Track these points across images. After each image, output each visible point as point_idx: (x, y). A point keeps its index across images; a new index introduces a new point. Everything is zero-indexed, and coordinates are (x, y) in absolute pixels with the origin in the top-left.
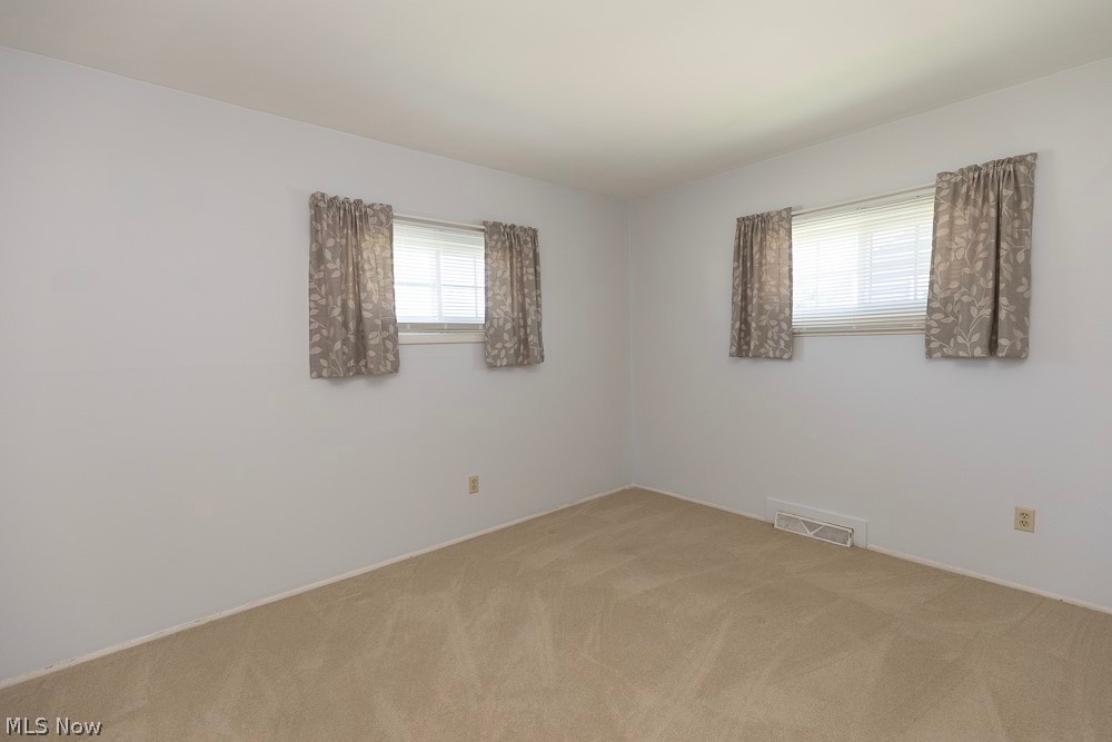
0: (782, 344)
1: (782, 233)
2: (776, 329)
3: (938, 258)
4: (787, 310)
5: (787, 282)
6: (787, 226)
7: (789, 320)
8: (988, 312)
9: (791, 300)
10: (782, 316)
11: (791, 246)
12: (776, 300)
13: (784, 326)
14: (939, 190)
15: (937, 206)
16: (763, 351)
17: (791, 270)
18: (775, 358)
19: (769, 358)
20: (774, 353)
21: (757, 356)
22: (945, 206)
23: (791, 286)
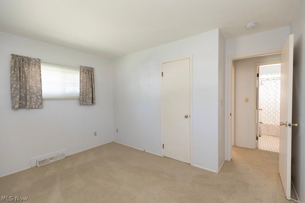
0: (39, 103)
1: (37, 66)
2: (36, 98)
3: (81, 84)
4: (40, 92)
5: (40, 83)
6: (39, 64)
7: (41, 95)
8: (91, 96)
9: (41, 89)
10: (38, 94)
11: (40, 72)
12: (35, 88)
13: (39, 97)
14: (81, 69)
15: (80, 72)
16: (31, 106)
17: (41, 79)
18: (35, 108)
19: (33, 108)
20: (35, 107)
21: (29, 108)
22: (82, 73)
23: (41, 85)
